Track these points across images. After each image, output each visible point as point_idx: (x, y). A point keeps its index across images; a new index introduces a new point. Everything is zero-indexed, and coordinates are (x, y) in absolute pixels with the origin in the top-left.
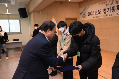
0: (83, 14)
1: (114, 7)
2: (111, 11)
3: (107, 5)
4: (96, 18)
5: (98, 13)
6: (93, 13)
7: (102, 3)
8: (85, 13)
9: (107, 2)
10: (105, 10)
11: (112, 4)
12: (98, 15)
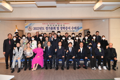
0: (29, 27)
1: (52, 27)
2: (51, 29)
3: (48, 25)
4: (40, 32)
5: (42, 29)
6: (38, 28)
7: (45, 24)
8: (31, 27)
9: (48, 24)
10: (47, 28)
11: (51, 25)
12: (42, 30)
